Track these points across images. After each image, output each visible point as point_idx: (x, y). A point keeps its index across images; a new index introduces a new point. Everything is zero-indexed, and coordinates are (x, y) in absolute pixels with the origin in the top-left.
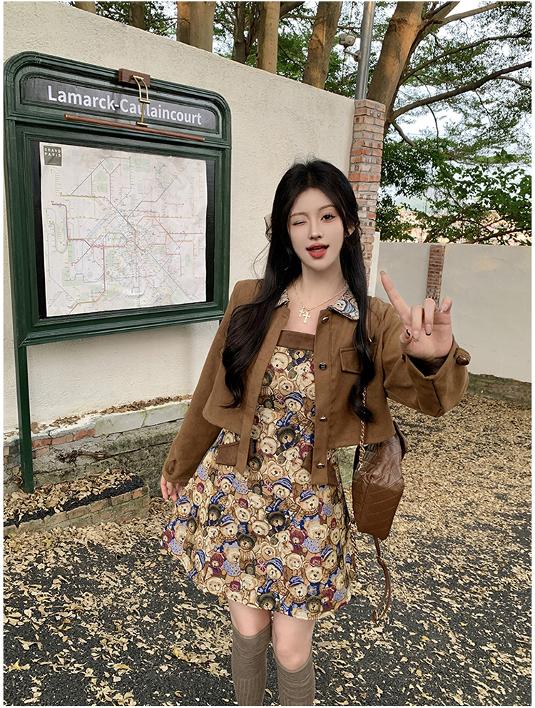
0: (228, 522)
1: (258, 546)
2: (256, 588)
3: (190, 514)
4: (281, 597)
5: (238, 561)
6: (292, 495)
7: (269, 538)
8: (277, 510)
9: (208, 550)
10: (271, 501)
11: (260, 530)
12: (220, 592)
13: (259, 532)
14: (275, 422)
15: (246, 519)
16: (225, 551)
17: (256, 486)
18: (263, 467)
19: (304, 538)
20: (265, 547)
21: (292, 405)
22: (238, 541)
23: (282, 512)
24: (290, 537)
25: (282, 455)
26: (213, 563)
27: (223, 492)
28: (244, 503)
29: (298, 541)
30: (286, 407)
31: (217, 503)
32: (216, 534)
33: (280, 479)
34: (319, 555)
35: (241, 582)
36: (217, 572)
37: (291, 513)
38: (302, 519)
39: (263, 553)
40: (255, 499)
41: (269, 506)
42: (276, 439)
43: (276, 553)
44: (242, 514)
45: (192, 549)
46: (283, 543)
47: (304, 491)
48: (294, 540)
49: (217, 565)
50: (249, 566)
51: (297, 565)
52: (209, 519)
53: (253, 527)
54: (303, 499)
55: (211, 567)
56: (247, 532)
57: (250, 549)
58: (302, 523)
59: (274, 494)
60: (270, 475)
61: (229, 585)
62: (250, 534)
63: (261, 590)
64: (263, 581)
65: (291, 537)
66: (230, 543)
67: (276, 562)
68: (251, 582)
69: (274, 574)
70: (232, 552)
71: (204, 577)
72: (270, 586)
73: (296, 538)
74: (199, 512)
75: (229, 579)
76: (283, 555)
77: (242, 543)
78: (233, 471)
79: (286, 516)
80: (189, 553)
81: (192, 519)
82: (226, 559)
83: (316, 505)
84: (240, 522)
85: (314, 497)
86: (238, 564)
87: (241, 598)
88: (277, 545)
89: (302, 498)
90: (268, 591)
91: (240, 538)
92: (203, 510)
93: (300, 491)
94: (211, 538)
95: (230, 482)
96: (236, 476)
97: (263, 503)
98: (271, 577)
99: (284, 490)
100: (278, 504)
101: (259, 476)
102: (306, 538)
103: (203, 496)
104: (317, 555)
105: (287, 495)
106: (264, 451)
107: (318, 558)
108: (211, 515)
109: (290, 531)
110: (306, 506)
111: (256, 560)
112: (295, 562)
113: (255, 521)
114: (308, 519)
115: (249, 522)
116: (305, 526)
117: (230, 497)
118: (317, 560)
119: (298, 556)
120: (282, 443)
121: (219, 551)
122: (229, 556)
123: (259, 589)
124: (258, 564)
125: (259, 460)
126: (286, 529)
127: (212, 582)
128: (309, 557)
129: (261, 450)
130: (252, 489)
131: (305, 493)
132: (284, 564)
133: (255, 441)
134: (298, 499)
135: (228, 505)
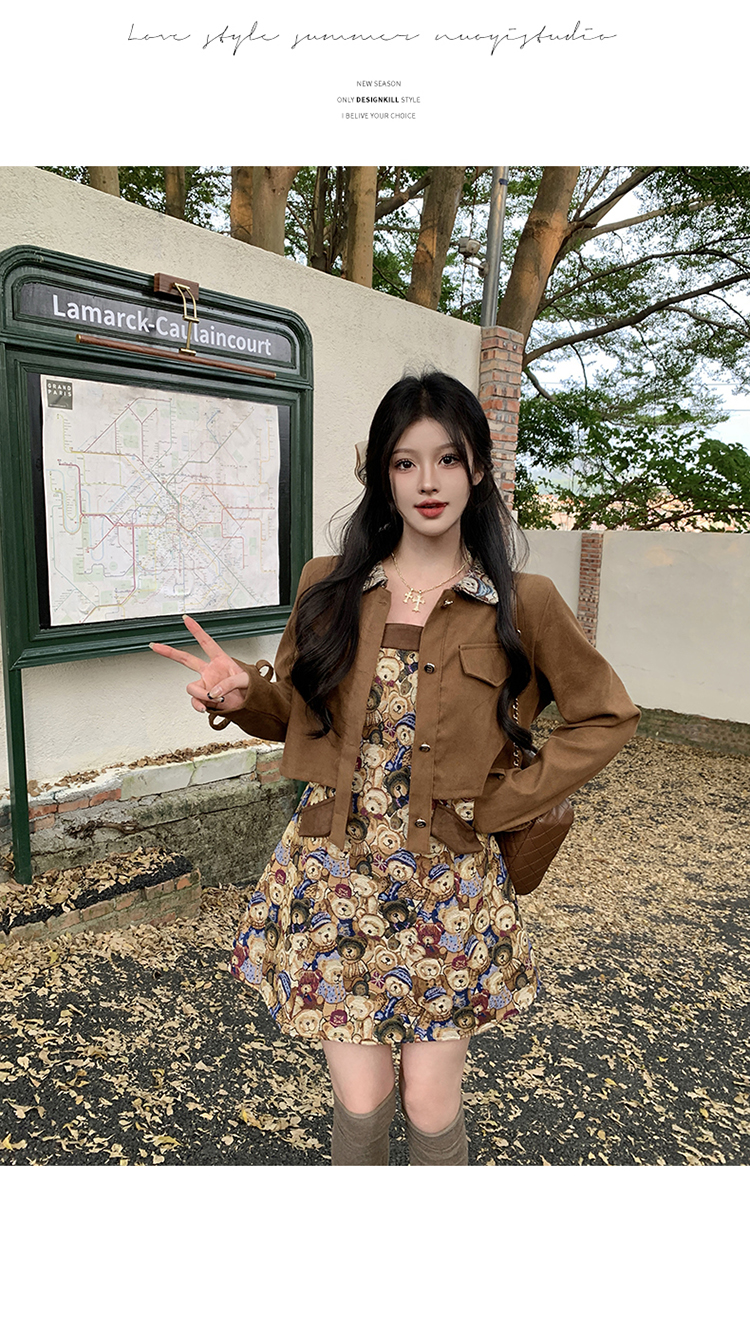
0: (320, 923)
1: (370, 953)
2: (372, 1015)
3: (268, 919)
4: (412, 1019)
5: (341, 978)
6: (416, 875)
7: (386, 941)
8: (395, 898)
9: (294, 969)
10: (386, 884)
11: (372, 929)
12: (316, 1031)
13: (370, 932)
14: (384, 765)
15: (349, 914)
16: (320, 967)
17: (363, 863)
18: (370, 834)
19: (438, 933)
20: (381, 954)
21: (405, 735)
22: (339, 949)
23: (403, 902)
24: (418, 937)
25: (395, 816)
26: (303, 989)
27: (309, 880)
28: (344, 890)
29: (431, 941)
30: (397, 740)
31: (302, 897)
32: (305, 944)
33: (397, 852)
34: (463, 953)
35: (347, 1010)
36: (310, 1002)
37: (416, 903)
38: (433, 907)
39: (378, 962)
40: (362, 884)
41: (383, 893)
42: (385, 791)
43: (399, 960)
44: (341, 907)
45: (274, 973)
46: (408, 947)
47: (434, 867)
48: (425, 941)
49: (309, 990)
50: (358, 984)
51: (434, 972)
52: (292, 922)
53: (360, 925)
54: (433, 879)
55: (301, 994)
56: (353, 933)
57: (359, 958)
58: (435, 913)
59: (389, 875)
60: (381, 846)
61: (328, 1019)
62: (357, 936)
63: (380, 1016)
64: (382, 1001)
65: (420, 937)
66: (327, 955)
67: (400, 973)
68: (363, 1007)
69: (399, 989)
70: (332, 967)
71: (291, 1013)
72: (393, 1006)
73: (428, 938)
74: (281, 914)
75: (329, 1009)
76: (409, 963)
77: (345, 951)
78: (323, 844)
79: (410, 908)
80: (270, 980)
81: (271, 927)
82: (322, 979)
83: (450, 884)
84: (341, 920)
85: (448, 873)
86: (342, 984)
87: (350, 1036)
88: (398, 950)
89: (431, 877)
90: (391, 1015)
91: (341, 943)
92: (285, 910)
93: (427, 867)
94: (297, 952)
95: (322, 863)
96: (329, 851)
97: (374, 888)
98: (394, 994)
99: (404, 869)
100: (397, 890)
101: (366, 849)
102: (443, 933)
103: (285, 890)
104: (461, 954)
105: (409, 875)
106: (370, 810)
107: (463, 958)
108: (294, 916)
109: (417, 929)
110: (438, 888)
111: (369, 973)
112: (430, 969)
113: (362, 916)
114: (443, 905)
115: (355, 919)
116: (440, 918)
117: (321, 885)
118: (461, 961)
119: (434, 962)
120: (394, 797)
121: (310, 968)
122: (328, 974)
123: (376, 1015)
124: (372, 979)
125: (362, 824)
126: (410, 927)
127: (303, 1018)
128: (450, 959)
129: (364, 809)
130: (357, 868)
131: (435, 869)
132: (412, 974)
133: (356, 797)
134: (425, 881)
135: (319, 897)
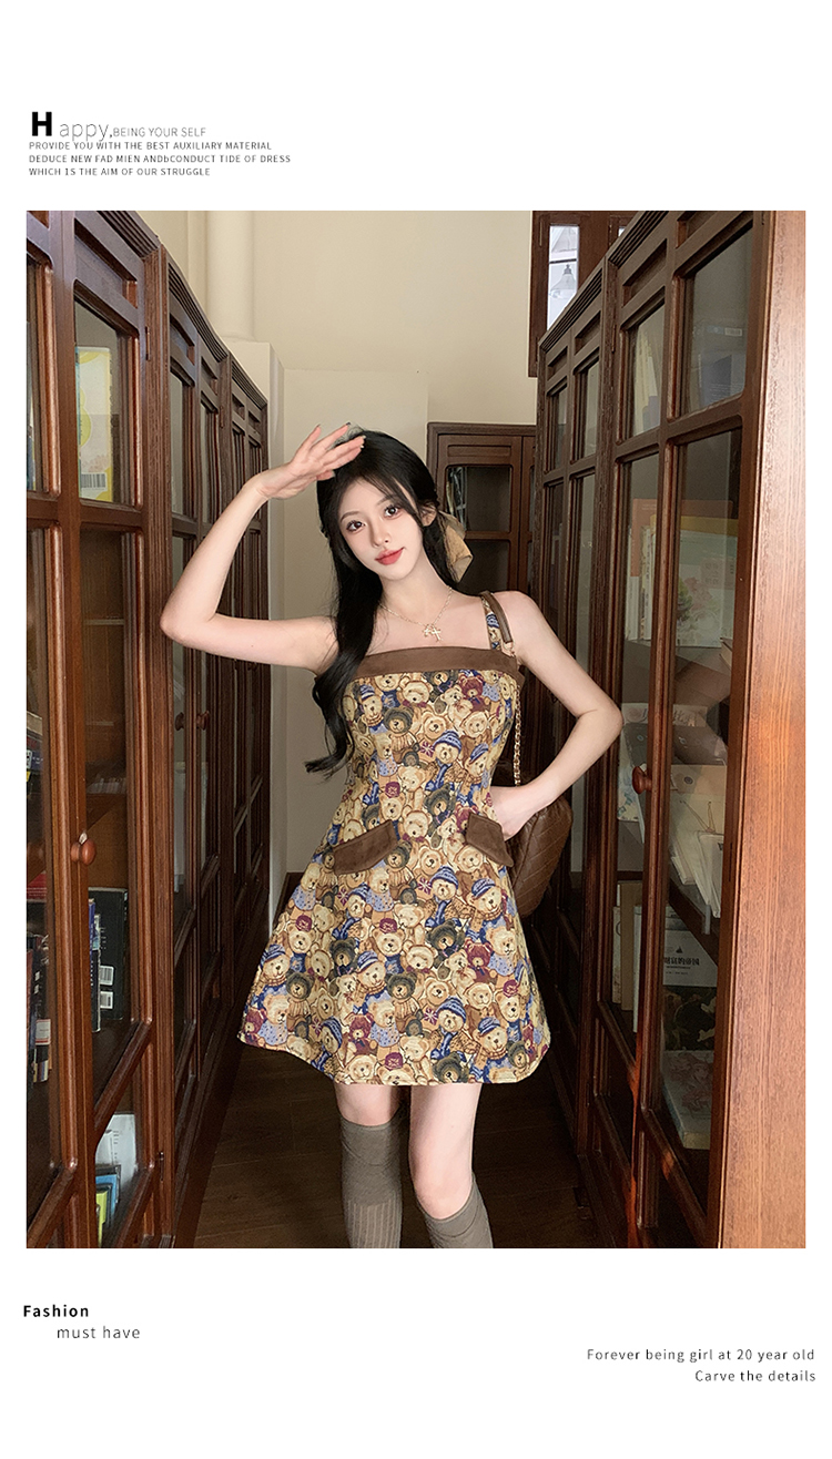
0: (368, 962)
1: (421, 987)
2: (429, 1054)
7: (436, 970)
11: (421, 961)
13: (419, 965)
18: (412, 859)
21: (445, 753)
25: (436, 834)
30: (436, 759)
33: (440, 871)
35: (402, 1052)
38: (481, 926)
41: (430, 918)
47: (476, 883)
52: (336, 965)
53: (408, 959)
59: (434, 897)
61: (383, 1062)
64: (437, 1039)
72: (448, 1044)
73: (477, 959)
82: (374, 1023)
84: (388, 958)
86: (395, 1026)
93: (470, 884)
97: (420, 915)
99: (447, 886)
101: (408, 875)
102: (492, 955)
104: (511, 978)
106: (411, 835)
108: (338, 958)
109: (467, 950)
112: (482, 997)
113: (410, 949)
116: (488, 937)
118: (512, 986)
120: (434, 816)
124: (425, 1016)
125: (404, 850)
126: (459, 948)
127: (357, 1064)
130: (399, 898)
133: (396, 823)
